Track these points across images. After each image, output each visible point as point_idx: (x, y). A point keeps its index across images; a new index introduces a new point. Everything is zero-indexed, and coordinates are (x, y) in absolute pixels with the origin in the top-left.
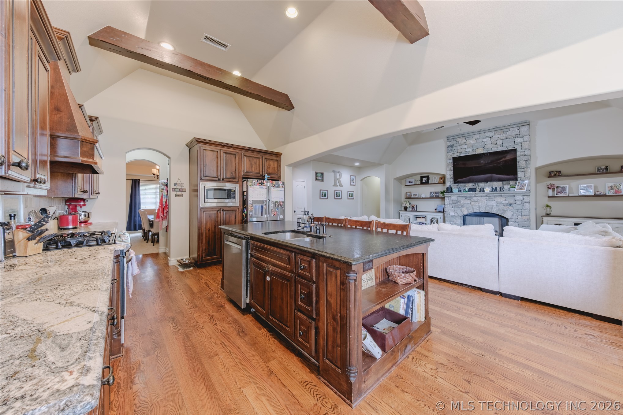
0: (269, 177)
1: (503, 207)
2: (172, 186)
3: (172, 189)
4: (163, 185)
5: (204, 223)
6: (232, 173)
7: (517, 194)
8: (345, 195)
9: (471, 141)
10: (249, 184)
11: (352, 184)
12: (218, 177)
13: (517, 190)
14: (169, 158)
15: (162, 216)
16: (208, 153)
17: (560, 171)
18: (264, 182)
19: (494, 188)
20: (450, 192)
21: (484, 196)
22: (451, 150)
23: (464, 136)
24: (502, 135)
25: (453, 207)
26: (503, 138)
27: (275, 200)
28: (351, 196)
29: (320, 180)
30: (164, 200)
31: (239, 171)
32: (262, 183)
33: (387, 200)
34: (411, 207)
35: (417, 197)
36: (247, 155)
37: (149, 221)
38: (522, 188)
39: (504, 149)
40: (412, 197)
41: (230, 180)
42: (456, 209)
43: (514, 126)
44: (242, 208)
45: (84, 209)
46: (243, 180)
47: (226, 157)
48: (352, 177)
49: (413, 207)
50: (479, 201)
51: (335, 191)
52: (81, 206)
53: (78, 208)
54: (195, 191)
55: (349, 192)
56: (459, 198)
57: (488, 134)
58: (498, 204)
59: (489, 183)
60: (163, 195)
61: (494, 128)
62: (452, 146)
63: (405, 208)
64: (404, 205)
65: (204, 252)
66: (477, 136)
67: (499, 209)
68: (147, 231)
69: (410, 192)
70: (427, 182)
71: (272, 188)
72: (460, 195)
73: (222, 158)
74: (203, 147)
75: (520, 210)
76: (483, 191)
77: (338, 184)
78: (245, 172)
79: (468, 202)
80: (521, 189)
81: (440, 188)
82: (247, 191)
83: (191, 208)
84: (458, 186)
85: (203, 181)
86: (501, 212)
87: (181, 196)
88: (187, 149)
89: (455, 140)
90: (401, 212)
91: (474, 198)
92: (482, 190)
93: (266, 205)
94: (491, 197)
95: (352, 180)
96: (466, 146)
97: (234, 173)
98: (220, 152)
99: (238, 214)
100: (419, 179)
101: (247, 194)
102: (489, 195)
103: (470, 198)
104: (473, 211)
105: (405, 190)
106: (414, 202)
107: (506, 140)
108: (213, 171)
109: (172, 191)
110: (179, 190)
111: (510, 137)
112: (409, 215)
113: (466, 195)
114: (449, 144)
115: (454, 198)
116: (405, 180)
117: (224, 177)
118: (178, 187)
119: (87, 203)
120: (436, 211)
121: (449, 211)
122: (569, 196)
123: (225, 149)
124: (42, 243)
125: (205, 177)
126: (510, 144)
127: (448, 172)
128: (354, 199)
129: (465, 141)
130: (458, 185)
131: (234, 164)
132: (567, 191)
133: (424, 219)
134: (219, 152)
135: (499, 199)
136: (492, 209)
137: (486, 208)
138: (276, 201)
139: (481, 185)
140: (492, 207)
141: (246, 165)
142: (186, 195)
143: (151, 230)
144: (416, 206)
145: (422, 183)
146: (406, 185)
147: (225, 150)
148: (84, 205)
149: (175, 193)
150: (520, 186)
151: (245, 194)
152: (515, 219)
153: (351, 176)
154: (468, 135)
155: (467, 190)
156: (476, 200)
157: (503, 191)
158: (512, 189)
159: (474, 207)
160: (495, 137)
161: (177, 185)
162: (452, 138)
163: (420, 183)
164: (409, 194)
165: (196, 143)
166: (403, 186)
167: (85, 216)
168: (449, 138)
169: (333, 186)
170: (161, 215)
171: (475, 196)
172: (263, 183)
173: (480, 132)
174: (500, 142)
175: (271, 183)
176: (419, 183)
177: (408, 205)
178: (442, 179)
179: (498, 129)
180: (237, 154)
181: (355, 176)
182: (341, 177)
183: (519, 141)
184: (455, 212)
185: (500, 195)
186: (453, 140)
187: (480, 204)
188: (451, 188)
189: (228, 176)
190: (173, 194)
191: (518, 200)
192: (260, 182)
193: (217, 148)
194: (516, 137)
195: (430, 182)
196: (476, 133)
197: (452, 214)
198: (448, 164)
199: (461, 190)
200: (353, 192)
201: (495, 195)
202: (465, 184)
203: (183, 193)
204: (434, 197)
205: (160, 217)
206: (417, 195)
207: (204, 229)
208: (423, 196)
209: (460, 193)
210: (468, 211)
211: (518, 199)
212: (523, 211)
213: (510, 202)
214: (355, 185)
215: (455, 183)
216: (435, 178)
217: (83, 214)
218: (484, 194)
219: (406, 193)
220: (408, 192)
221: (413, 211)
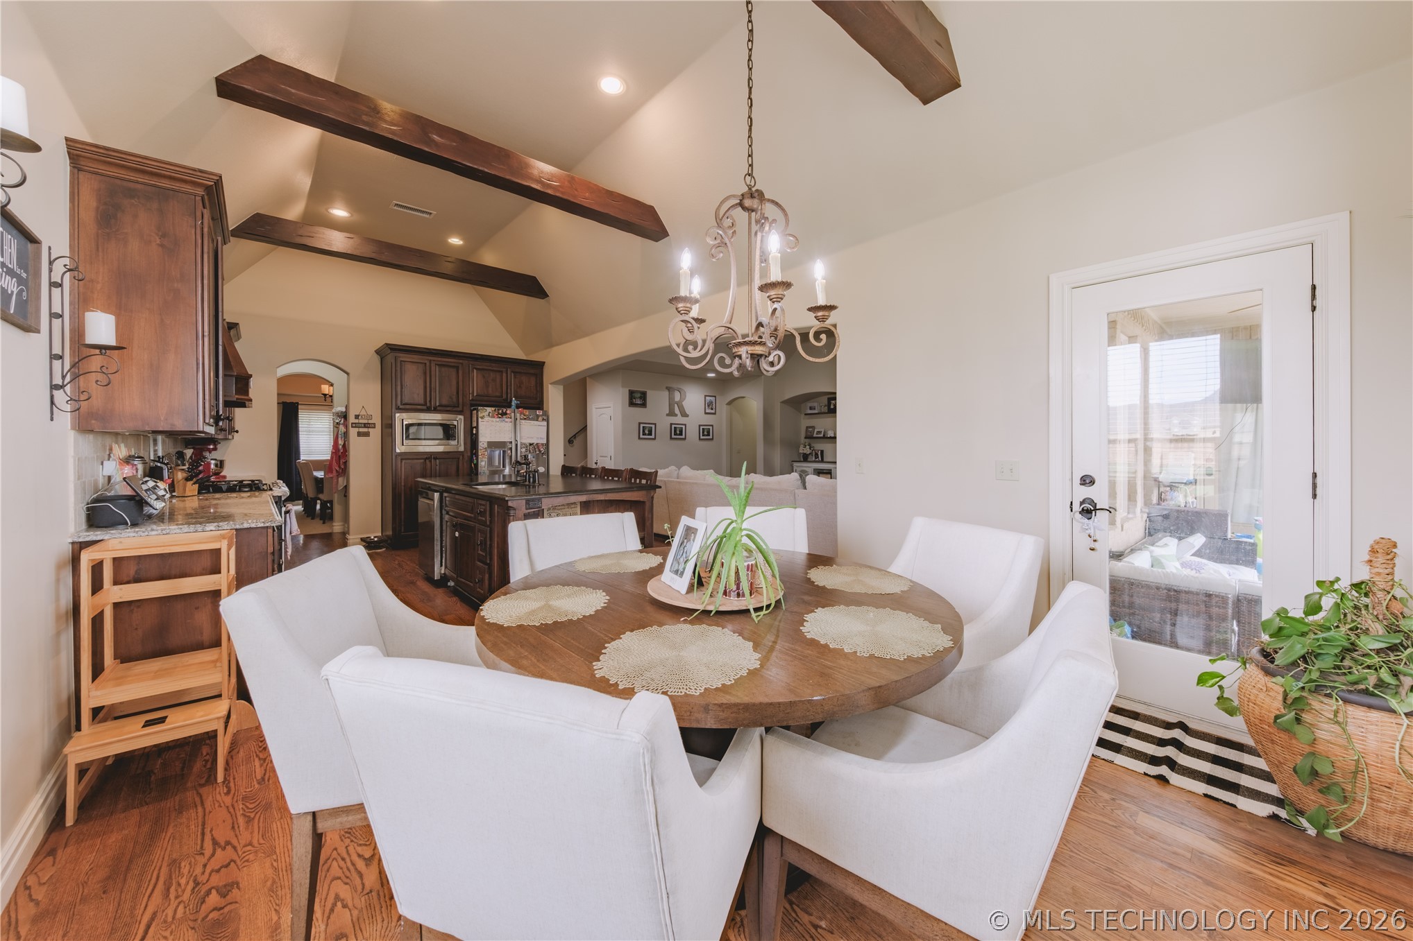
0: (519, 402)
2: (352, 419)
3: (352, 423)
4: (338, 416)
5: (403, 477)
6: (451, 397)
8: (692, 432)
10: (480, 415)
11: (707, 411)
12: (425, 404)
14: (348, 374)
15: (338, 469)
16: (408, 367)
18: (508, 412)
27: (527, 441)
28: (706, 433)
29: (638, 404)
30: (341, 442)
31: (463, 394)
32: (504, 414)
33: (768, 440)
34: (813, 454)
35: (822, 436)
36: (478, 367)
37: (316, 479)
40: (815, 435)
41: (448, 409)
44: (469, 454)
45: (215, 455)
46: (472, 408)
47: (439, 371)
48: (707, 398)
49: (817, 454)
51: (671, 424)
52: (210, 450)
53: (207, 454)
54: (388, 426)
55: (701, 427)
60: (340, 433)
63: (802, 455)
64: (801, 451)
65: (403, 523)
68: (311, 498)
71: (523, 421)
73: (433, 373)
74: (400, 357)
77: (677, 411)
78: (475, 395)
82: (477, 427)
83: (384, 455)
85: (400, 411)
87: (367, 434)
88: (377, 359)
90: (795, 464)
93: (511, 449)
95: (710, 405)
97: (454, 398)
98: (430, 363)
99: (463, 464)
100: (826, 403)
101: (477, 431)
105: (804, 423)
106: (819, 446)
108: (418, 394)
109: (352, 427)
110: (363, 425)
112: (807, 469)
116: (803, 405)
117: (438, 404)
118: (361, 421)
119: (219, 446)
123: (439, 359)
124: (197, 485)
125: (404, 404)
128: (712, 439)
131: (454, 383)
134: (428, 364)
138: (531, 442)
141: (476, 383)
142: (376, 433)
143: (321, 496)
144: (823, 452)
145: (830, 410)
146: (806, 415)
147: (438, 361)
148: (215, 449)
149: (357, 430)
151: (474, 432)
153: (706, 396)
161: (360, 417)
163: (827, 411)
164: (810, 429)
165: (389, 351)
166: (801, 416)
167: (216, 465)
169: (667, 415)
170: (335, 467)
172: (506, 414)
175: (521, 414)
176: (826, 409)
177: (807, 451)
180: (460, 366)
181: (715, 397)
182: (685, 399)
189: (445, 402)
190: (353, 432)
192: (500, 411)
193: (425, 359)
200: (711, 428)
203: (370, 430)
205: (334, 472)
206: (823, 433)
207: (403, 488)
214: (715, 414)
217: (213, 462)
219: (807, 427)
220: (810, 427)
221: (815, 462)
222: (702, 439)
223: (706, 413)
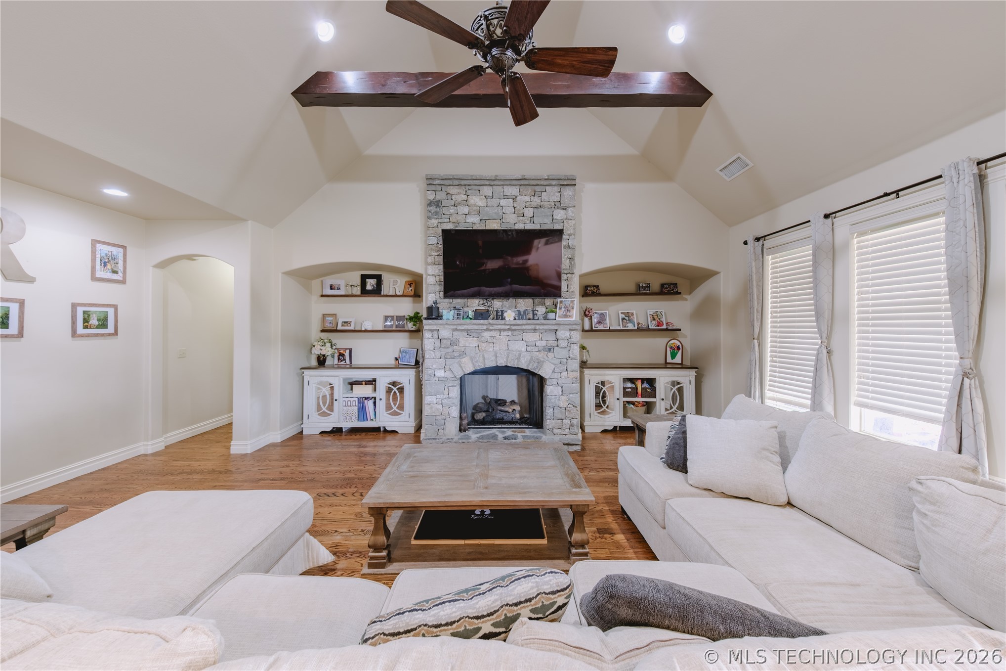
1: (537, 353)
7: (562, 327)
8: (48, 319)
9: (477, 200)
11: (100, 274)
13: (559, 317)
17: (598, 286)
19: (522, 311)
20: (436, 318)
21: (504, 330)
22: (437, 213)
23: (463, 182)
24: (532, 197)
25: (443, 357)
26: (534, 204)
34: (336, 355)
35: (351, 328)
38: (568, 314)
39: (537, 227)
40: (340, 328)
42: (449, 361)
43: (554, 183)
48: (99, 247)
49: (341, 355)
50: (494, 341)
55: (82, 309)
56: (456, 333)
57: (512, 191)
58: (529, 349)
59: (511, 300)
61: (520, 177)
62: (438, 203)
63: (319, 358)
64: (316, 351)
66: (487, 191)
67: (532, 358)
69: (334, 315)
70: (377, 291)
72: (459, 327)
75: (565, 360)
76: (503, 319)
79: (472, 342)
80: (566, 316)
81: (406, 308)
84: (453, 305)
86: (535, 365)
89: (444, 188)
90: (306, 372)
91: (486, 334)
92: (500, 316)
94: (516, 333)
95: (107, 262)
96: (466, 210)
100: (358, 281)
102: (514, 328)
103: (478, 334)
104: (485, 364)
105: (319, 308)
106: (342, 342)
107: (540, 209)
111: (546, 205)
112: (331, 380)
113: (469, 327)
114: (431, 196)
115: (445, 333)
116: (318, 281)
120: (398, 364)
121: (434, 366)
122: (610, 330)
126: (546, 221)
127: (429, 267)
129: (465, 197)
130: (451, 300)
132: (608, 321)
133: (370, 387)
135: (530, 337)
136: (518, 359)
137: (508, 357)
139: (497, 304)
140: (520, 355)
144: (351, 351)
145: (364, 292)
146: (322, 296)
150: (563, 309)
152: (557, 379)
153: (94, 242)
154: (471, 182)
155: (471, 314)
156: (490, 340)
157: (538, 319)
158: (551, 316)
159: (486, 356)
160: (523, 199)
162: (437, 182)
163: (359, 293)
164: (330, 319)
166: (315, 298)
168: (431, 181)
171: (487, 330)
173: (496, 183)
174: (529, 212)
176: (357, 290)
177: (327, 350)
178: (410, 285)
179: (526, 182)
181: (124, 247)
183: (560, 215)
184: (447, 368)
185: (533, 327)
186: (439, 188)
187: (497, 348)
188: (438, 308)
191: (563, 339)
194: (556, 207)
195: (385, 290)
196: (487, 183)
197: (440, 373)
198: (428, 247)
199: (458, 315)
200: (108, 312)
201: (524, 327)
202: (466, 300)
204: (394, 328)
206: (353, 324)
208: (368, 326)
209: (458, 322)
210: (474, 365)
211: (563, 337)
212: (569, 361)
213: (550, 342)
214: (123, 282)
215: (446, 296)
216: (395, 282)
218: (505, 324)
219: (324, 316)
220: (329, 315)
221: (339, 367)
222: (82, 336)
223: (94, 278)
